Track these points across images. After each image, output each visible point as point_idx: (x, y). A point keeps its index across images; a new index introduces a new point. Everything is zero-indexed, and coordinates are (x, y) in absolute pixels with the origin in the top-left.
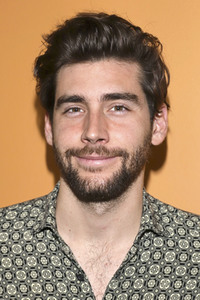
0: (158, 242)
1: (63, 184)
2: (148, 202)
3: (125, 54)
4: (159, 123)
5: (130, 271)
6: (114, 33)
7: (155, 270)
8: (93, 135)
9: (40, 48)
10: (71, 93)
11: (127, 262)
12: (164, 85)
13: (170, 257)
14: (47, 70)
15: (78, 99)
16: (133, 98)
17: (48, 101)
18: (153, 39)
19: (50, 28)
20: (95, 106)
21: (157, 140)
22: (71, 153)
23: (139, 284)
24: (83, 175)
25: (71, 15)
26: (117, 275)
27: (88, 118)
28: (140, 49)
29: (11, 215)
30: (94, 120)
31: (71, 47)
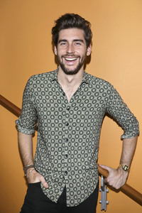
0: (87, 85)
1: (60, 67)
2: (85, 74)
3: (80, 27)
4: (89, 49)
5: (78, 94)
6: (77, 20)
7: (85, 93)
8: (70, 52)
9: (54, 25)
10: (63, 39)
11: (77, 91)
12: (91, 38)
13: (90, 90)
14: (56, 31)
15: (65, 41)
16: (82, 41)
17: (56, 41)
18: (88, 23)
19: (57, 18)
20: (70, 43)
21: (88, 54)
22: (62, 57)
23: (80, 97)
24: (66, 67)
25: (63, 14)
26: (74, 95)
27: (68, 46)
28: (84, 25)
29: (44, 76)
30: (70, 47)
31: (64, 23)
